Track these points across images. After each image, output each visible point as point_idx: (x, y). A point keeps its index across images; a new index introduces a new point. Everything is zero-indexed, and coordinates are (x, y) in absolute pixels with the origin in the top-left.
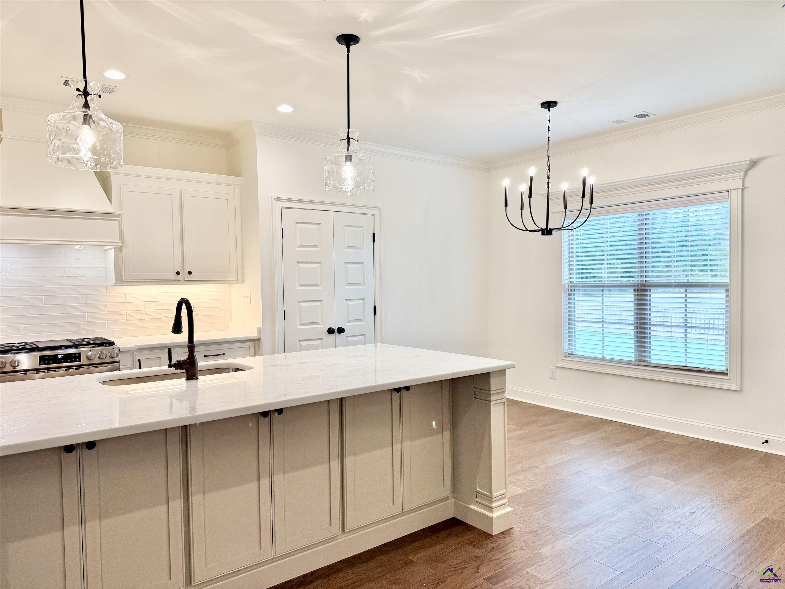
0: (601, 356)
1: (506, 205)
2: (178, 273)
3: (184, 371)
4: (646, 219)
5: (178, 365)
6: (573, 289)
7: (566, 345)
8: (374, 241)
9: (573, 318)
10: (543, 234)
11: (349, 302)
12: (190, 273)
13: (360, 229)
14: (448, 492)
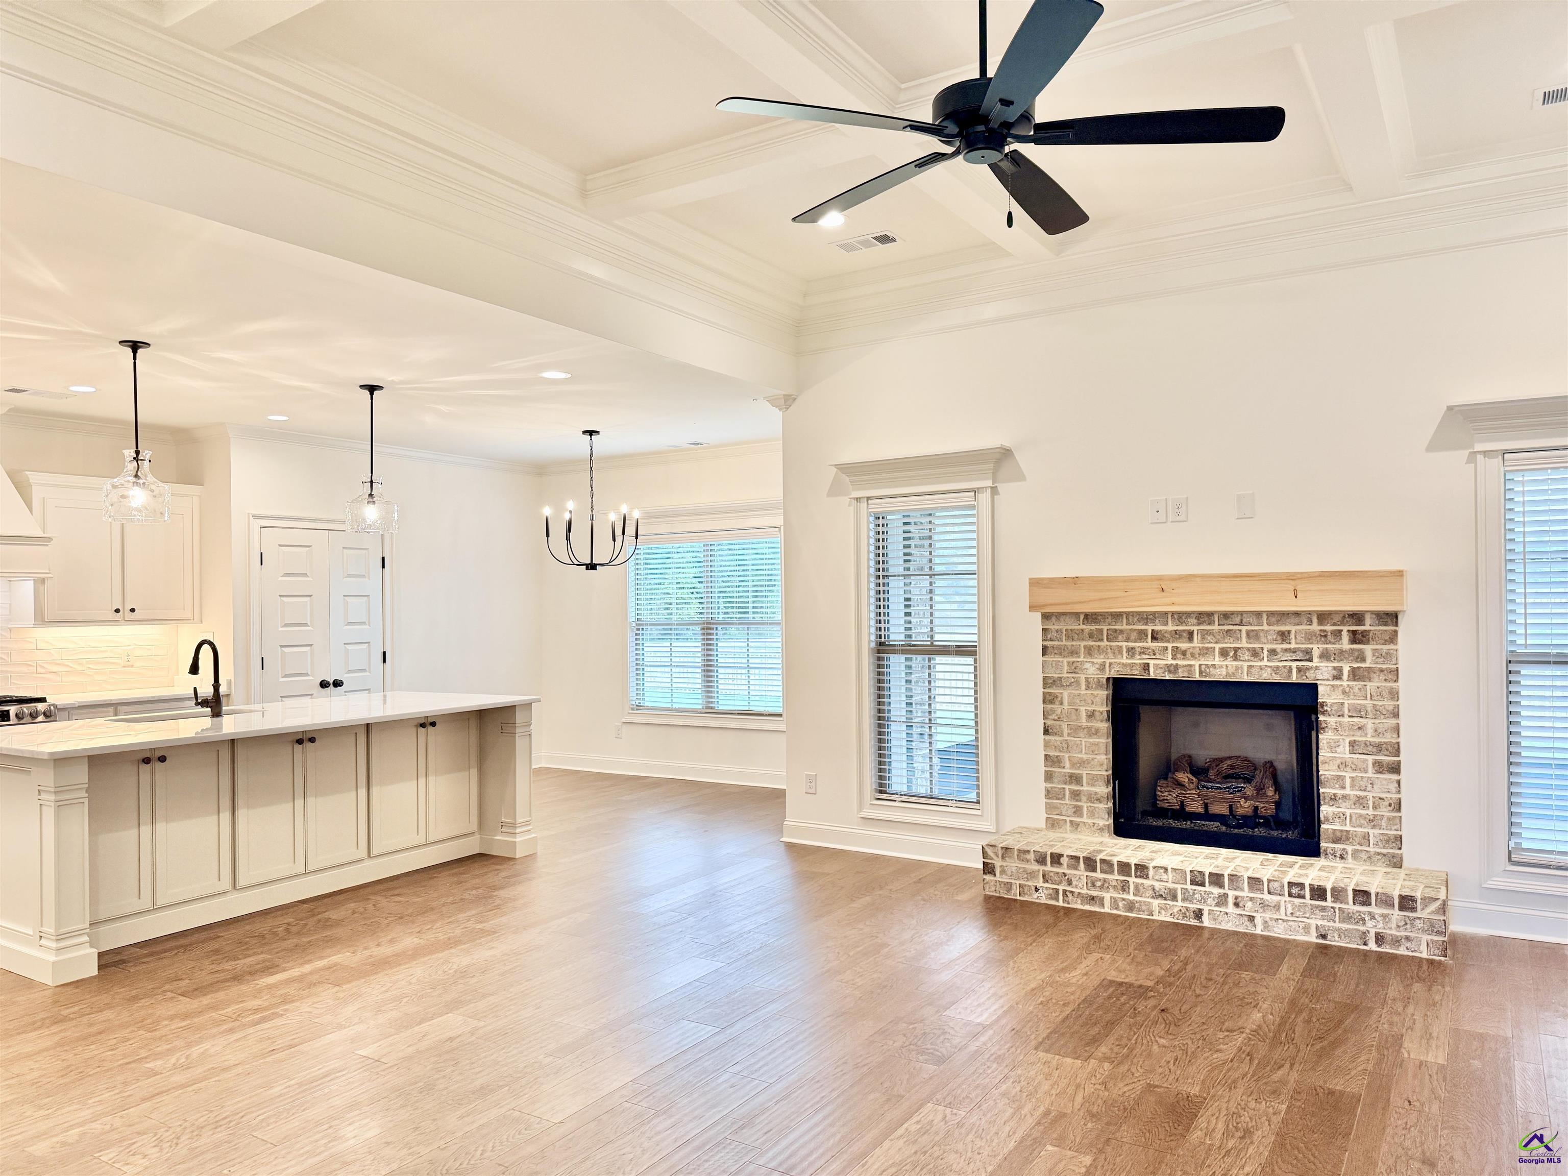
0: (669, 705)
1: (548, 535)
2: (117, 611)
3: (209, 709)
4: (711, 550)
5: (204, 703)
6: (641, 627)
7: (632, 694)
8: (383, 567)
9: (641, 663)
10: (587, 569)
11: (349, 647)
12: (133, 610)
13: (364, 552)
14: (474, 827)
